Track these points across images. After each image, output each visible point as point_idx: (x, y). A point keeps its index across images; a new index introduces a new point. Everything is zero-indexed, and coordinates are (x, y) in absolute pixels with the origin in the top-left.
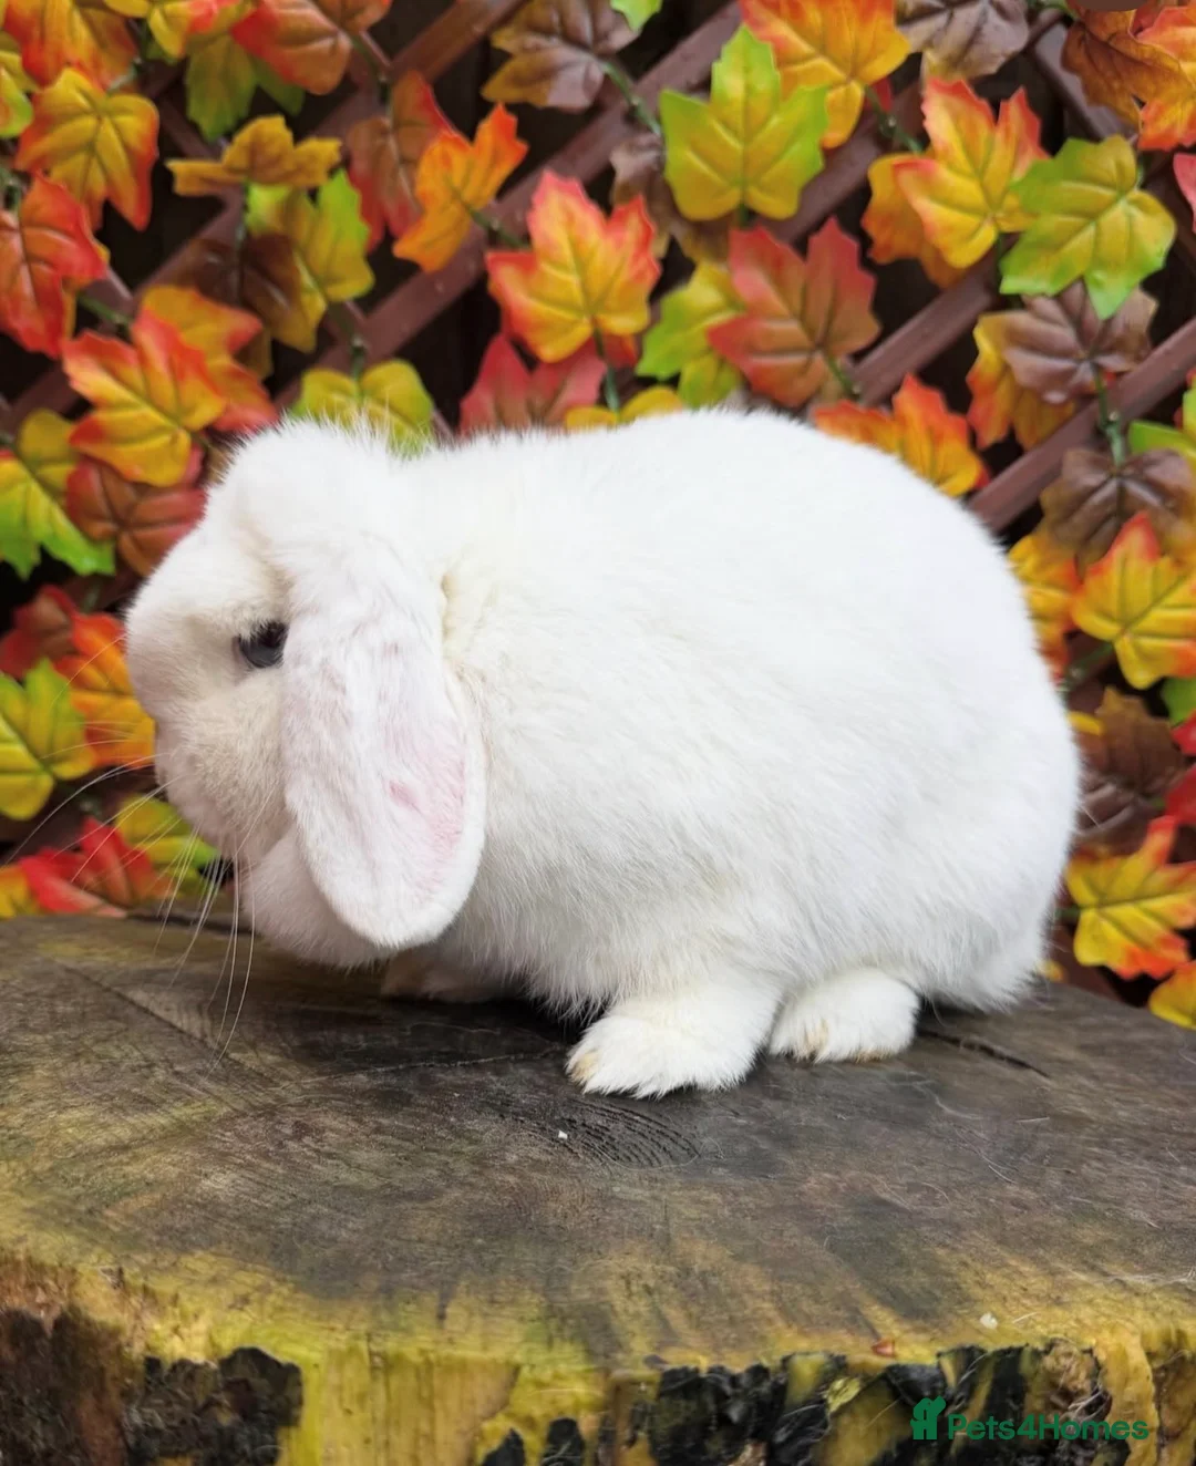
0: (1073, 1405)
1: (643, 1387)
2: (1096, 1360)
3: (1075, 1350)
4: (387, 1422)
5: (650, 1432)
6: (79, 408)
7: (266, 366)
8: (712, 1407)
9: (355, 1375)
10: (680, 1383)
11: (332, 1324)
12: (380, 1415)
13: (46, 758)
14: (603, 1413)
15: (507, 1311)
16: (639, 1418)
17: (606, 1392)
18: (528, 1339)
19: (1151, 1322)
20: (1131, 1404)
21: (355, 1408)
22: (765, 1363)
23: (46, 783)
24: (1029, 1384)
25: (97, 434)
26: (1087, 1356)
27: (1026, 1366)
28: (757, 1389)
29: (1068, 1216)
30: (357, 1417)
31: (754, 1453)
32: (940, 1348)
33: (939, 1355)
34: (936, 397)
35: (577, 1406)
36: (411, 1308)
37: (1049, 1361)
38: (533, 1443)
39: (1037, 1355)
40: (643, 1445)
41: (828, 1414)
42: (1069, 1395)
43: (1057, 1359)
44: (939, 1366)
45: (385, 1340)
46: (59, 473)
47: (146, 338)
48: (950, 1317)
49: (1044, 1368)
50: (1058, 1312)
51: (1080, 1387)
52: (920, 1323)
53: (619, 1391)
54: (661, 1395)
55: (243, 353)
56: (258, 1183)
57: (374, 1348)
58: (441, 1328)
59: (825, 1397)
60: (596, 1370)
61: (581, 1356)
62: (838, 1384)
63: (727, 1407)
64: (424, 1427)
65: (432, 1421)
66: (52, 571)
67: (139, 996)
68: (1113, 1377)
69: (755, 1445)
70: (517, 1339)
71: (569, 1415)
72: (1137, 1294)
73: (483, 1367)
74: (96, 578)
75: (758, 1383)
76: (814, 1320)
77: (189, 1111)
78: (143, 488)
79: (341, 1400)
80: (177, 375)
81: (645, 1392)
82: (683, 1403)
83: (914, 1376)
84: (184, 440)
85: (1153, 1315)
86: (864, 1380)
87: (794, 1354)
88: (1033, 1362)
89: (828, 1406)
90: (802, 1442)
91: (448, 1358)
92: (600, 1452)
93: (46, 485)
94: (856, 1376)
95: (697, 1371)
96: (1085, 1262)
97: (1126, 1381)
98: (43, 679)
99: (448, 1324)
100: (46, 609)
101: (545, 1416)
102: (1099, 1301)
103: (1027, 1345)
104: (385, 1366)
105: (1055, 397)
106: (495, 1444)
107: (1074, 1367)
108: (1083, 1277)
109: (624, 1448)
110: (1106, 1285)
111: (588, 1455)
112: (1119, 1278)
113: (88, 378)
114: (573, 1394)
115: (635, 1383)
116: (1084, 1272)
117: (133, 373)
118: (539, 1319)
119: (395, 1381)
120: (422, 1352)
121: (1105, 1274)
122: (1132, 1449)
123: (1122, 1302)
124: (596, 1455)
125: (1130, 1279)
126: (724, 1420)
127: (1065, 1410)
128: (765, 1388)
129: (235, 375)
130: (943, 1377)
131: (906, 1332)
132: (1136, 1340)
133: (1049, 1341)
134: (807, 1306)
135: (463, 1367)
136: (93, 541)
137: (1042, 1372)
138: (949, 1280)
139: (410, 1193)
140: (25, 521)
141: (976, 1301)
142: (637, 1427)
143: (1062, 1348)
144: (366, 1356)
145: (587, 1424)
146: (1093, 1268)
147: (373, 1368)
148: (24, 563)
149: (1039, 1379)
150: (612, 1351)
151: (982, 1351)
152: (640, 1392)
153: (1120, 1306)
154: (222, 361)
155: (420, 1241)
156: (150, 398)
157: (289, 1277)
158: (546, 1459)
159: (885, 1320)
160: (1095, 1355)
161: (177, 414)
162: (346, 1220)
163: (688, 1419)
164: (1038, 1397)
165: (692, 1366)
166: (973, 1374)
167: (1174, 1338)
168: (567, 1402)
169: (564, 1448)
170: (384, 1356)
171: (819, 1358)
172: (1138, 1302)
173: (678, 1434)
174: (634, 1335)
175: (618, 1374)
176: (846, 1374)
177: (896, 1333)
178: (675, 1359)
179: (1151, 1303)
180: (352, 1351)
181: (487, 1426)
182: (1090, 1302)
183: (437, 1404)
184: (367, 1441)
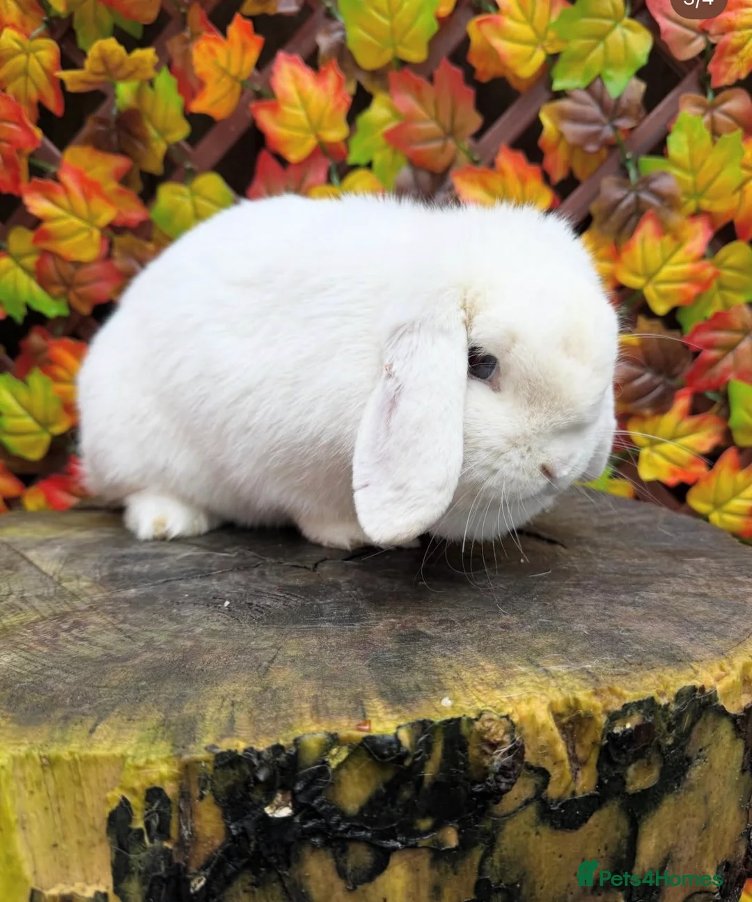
0: (497, 751)
1: (203, 764)
2: (512, 722)
3: (495, 717)
4: (57, 797)
5: (213, 791)
6: (35, 223)
7: (139, 185)
8: (248, 772)
9: (32, 772)
10: (227, 760)
11: (22, 741)
12: (52, 793)
13: (44, 424)
14: (180, 781)
15: (138, 724)
16: (204, 782)
17: (179, 769)
18: (141, 740)
19: (558, 694)
20: (543, 747)
21: (35, 790)
22: (282, 742)
23: (46, 438)
24: (469, 740)
25: (46, 236)
26: (504, 720)
27: (464, 729)
28: (278, 759)
29: (533, 631)
30: (37, 795)
31: (283, 799)
32: (402, 723)
33: (399, 727)
34: (520, 156)
35: (162, 778)
36: (78, 727)
37: (478, 725)
38: (137, 803)
39: (470, 721)
40: (209, 798)
41: (330, 771)
42: (494, 746)
43: (483, 724)
44: (396, 735)
45: (49, 749)
46: (30, 261)
47: (67, 178)
48: (423, 702)
49: (475, 729)
50: (497, 692)
51: (498, 739)
52: (399, 707)
53: (188, 768)
54: (215, 768)
55: (124, 180)
56: (27, 659)
57: (42, 753)
58: (89, 737)
59: (327, 760)
60: (175, 756)
61: (170, 747)
62: (334, 751)
63: (257, 772)
64: (79, 798)
65: (83, 795)
66: (35, 318)
67: (31, 555)
68: (528, 730)
69: (283, 794)
70: (134, 741)
71: (158, 785)
72: (553, 677)
73: (107, 759)
74: (59, 318)
75: (278, 755)
76: (331, 712)
77: (15, 619)
78: (78, 264)
79: (26, 786)
80: (87, 197)
81: (206, 767)
82: (231, 772)
83: (378, 742)
84: (96, 234)
85: (560, 690)
86: (349, 747)
87: (304, 734)
88: (468, 726)
89: (329, 765)
90: (314, 788)
91: (86, 756)
92: (181, 805)
93: (26, 270)
94: (345, 745)
95: (236, 751)
96: (528, 660)
97: (538, 733)
98: (37, 379)
99: (94, 736)
100: (35, 339)
101: (142, 786)
102: (527, 683)
103: (464, 716)
104: (50, 764)
105: (592, 148)
106: (115, 805)
107: (494, 727)
108: (523, 669)
109: (197, 801)
110: (536, 673)
111: (174, 807)
112: (547, 668)
113: (38, 205)
114: (159, 772)
115: (198, 762)
116: (526, 666)
117: (62, 199)
118: (154, 728)
119: (57, 773)
120: (71, 754)
121: (538, 666)
122: (552, 774)
123: (542, 683)
124: (179, 808)
125: (553, 668)
126: (257, 781)
127: (491, 755)
128: (282, 758)
129: (120, 193)
130: (398, 741)
131: (387, 713)
132: (545, 707)
133: (479, 712)
134: (333, 703)
135: (95, 761)
136: (55, 298)
137: (474, 731)
138: (436, 677)
139: (118, 658)
140: (16, 290)
141: (445, 690)
142: (203, 789)
143: (486, 716)
144: (38, 760)
145: (170, 789)
146: (532, 662)
147: (43, 766)
148: (19, 314)
149: (473, 736)
150: (189, 744)
151: (431, 722)
152: (202, 767)
153: (540, 686)
154: (111, 186)
155: (106, 686)
156: (73, 212)
157: (10, 715)
158: (146, 812)
159: (377, 706)
160: (511, 718)
161: (90, 219)
162: (66, 678)
163: (235, 781)
164: (475, 748)
165: (233, 749)
166: (428, 737)
167: (572, 703)
168: (155, 777)
169: (156, 805)
170: (48, 759)
171: (320, 736)
172: (553, 682)
173: (231, 791)
174: (208, 733)
175: (186, 757)
176: (339, 745)
177: (380, 714)
178: (224, 746)
179: (560, 682)
180: (28, 756)
181: (109, 795)
182: (521, 685)
183: (83, 783)
184: (46, 809)
